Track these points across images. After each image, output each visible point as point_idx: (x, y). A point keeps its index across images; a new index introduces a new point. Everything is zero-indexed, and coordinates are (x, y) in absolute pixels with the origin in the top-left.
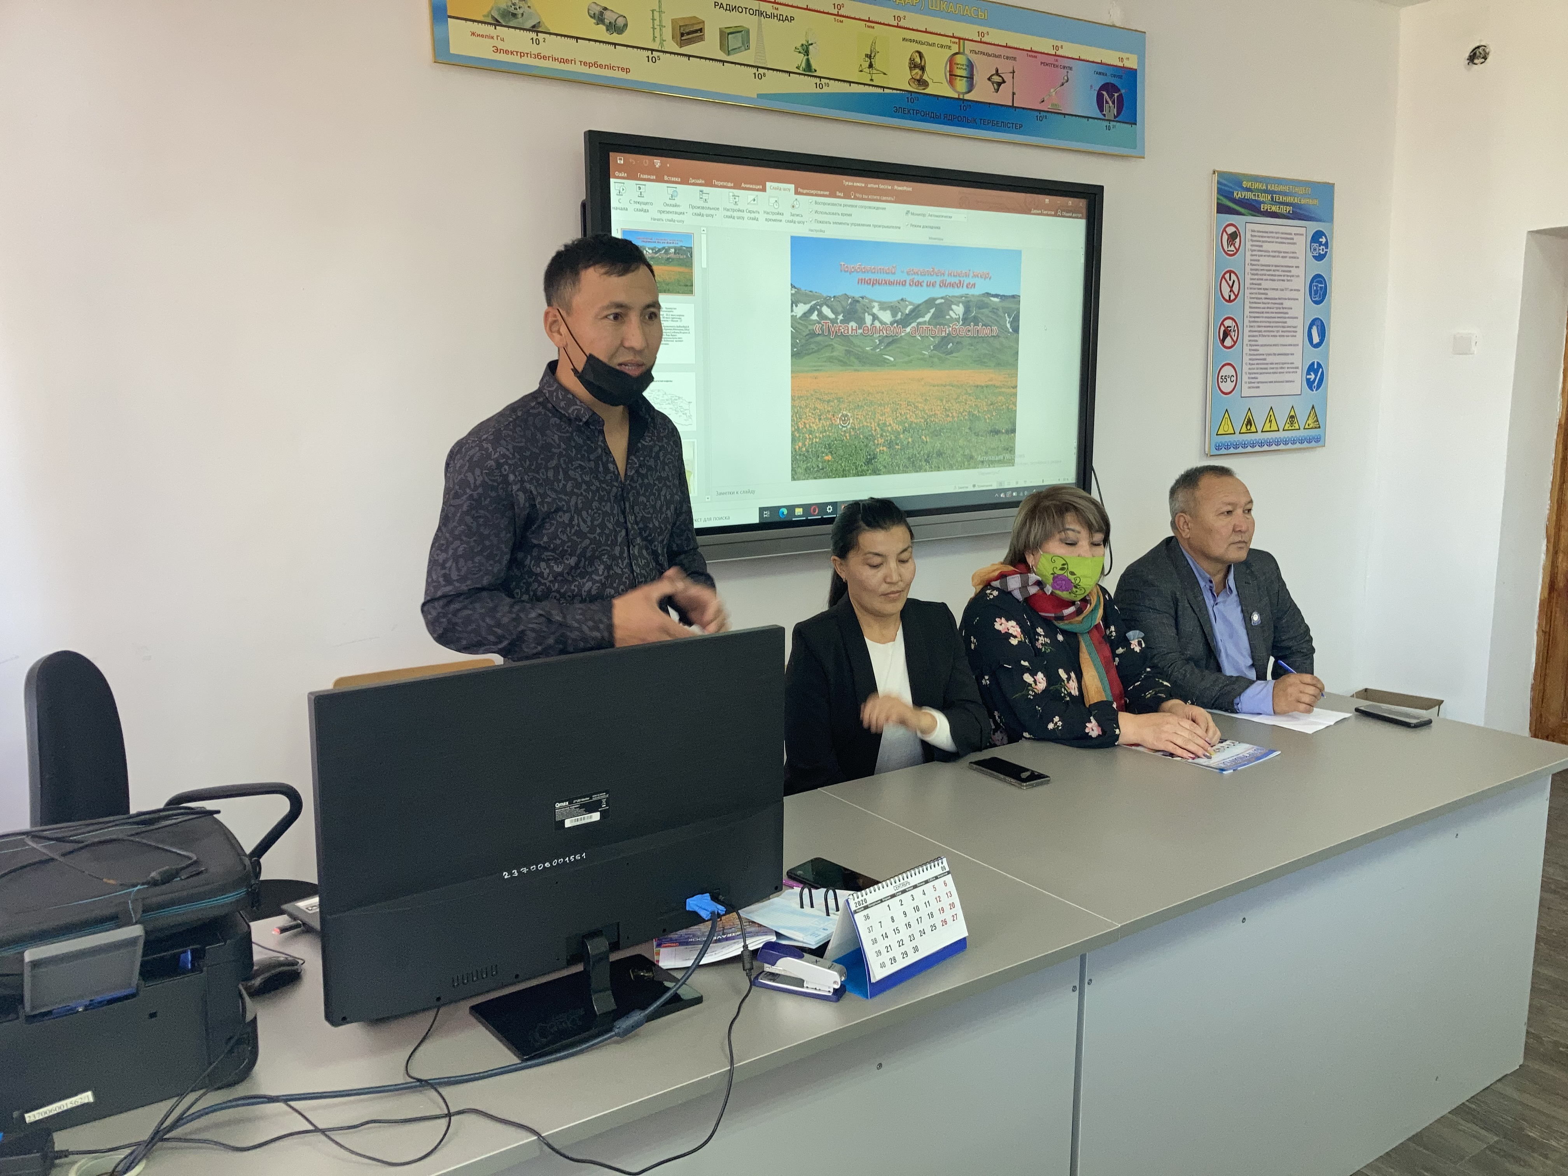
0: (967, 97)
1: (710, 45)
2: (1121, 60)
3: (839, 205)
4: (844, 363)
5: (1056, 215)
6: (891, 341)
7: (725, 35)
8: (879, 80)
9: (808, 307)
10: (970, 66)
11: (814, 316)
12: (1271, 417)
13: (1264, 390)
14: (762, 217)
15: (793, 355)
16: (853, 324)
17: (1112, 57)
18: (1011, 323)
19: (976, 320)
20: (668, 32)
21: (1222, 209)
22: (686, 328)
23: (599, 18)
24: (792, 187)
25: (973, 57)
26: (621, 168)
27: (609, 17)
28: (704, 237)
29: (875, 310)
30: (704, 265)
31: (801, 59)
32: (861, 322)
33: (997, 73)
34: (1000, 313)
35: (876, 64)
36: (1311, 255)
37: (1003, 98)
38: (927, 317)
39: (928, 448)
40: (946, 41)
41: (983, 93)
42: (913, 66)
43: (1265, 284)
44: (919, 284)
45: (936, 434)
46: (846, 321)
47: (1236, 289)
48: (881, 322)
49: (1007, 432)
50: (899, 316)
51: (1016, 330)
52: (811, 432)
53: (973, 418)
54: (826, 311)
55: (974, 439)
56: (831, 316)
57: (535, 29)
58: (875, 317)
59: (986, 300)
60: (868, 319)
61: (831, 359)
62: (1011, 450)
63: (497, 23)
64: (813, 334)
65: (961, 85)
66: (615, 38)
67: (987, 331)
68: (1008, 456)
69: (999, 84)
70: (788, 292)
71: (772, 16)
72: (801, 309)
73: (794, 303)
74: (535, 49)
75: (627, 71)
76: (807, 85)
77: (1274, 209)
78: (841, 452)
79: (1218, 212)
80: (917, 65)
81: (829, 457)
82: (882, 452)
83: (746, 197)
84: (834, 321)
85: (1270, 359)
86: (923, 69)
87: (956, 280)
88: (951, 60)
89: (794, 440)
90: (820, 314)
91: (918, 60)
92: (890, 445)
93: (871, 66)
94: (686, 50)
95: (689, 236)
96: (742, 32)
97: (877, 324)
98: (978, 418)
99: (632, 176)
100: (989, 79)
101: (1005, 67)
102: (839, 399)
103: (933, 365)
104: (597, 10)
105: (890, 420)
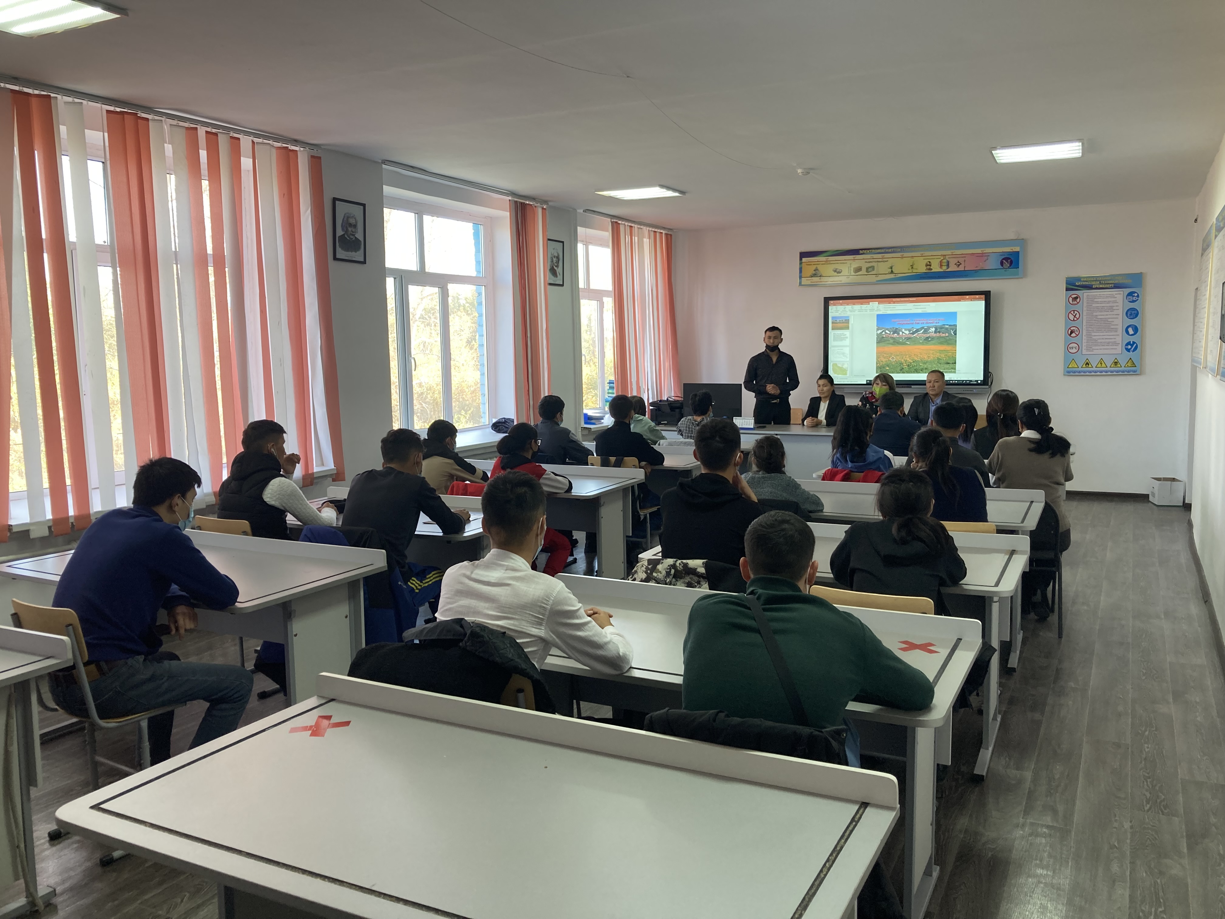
0: (947, 270)
1: (864, 271)
2: (1012, 249)
3: (892, 305)
4: (892, 344)
5: (971, 301)
6: (908, 339)
7: (867, 269)
8: (915, 271)
9: (881, 331)
10: (948, 262)
11: (884, 333)
12: (1101, 361)
13: (1095, 352)
14: (868, 311)
15: (877, 342)
16: (896, 335)
17: (1008, 249)
18: (953, 332)
19: (939, 332)
20: (852, 271)
21: (1067, 289)
22: (847, 337)
23: (835, 271)
24: (877, 303)
25: (949, 260)
26: (832, 304)
27: (838, 270)
28: (852, 317)
29: (903, 331)
30: (852, 323)
31: (890, 270)
32: (898, 334)
33: (958, 262)
34: (949, 329)
35: (914, 267)
36: (1127, 301)
37: (961, 268)
38: (921, 332)
39: (921, 368)
40: (939, 257)
41: (953, 268)
42: (927, 265)
43: (1095, 314)
44: (918, 323)
45: (925, 363)
46: (893, 334)
47: (1077, 316)
48: (905, 333)
49: (952, 363)
50: (911, 332)
51: (956, 334)
52: (882, 362)
53: (939, 359)
54: (887, 331)
55: (939, 365)
56: (889, 333)
57: (820, 276)
58: (903, 332)
59: (943, 326)
60: (901, 333)
61: (888, 344)
62: (955, 369)
63: (812, 277)
64: (883, 337)
65: (944, 268)
66: (839, 274)
67: (944, 335)
68: (953, 370)
69: (959, 265)
70: (876, 327)
71: (882, 261)
72: (879, 331)
73: (878, 330)
74: (820, 280)
75: (841, 281)
76: (892, 276)
77: (1101, 286)
78: (892, 367)
79: (1066, 290)
80: (929, 265)
81: (888, 368)
82: (905, 368)
83: (864, 307)
84: (890, 334)
85: (1099, 341)
86: (930, 265)
87: (932, 321)
88: (941, 262)
89: (877, 363)
90: (886, 333)
91: (929, 263)
92: (908, 366)
93: (912, 268)
94: (857, 274)
95: (848, 317)
96: (873, 268)
97: (904, 334)
98: (941, 359)
99: (835, 305)
100: (955, 264)
101: (961, 260)
102: (892, 354)
103: (923, 344)
104: (835, 269)
105: (908, 359)
